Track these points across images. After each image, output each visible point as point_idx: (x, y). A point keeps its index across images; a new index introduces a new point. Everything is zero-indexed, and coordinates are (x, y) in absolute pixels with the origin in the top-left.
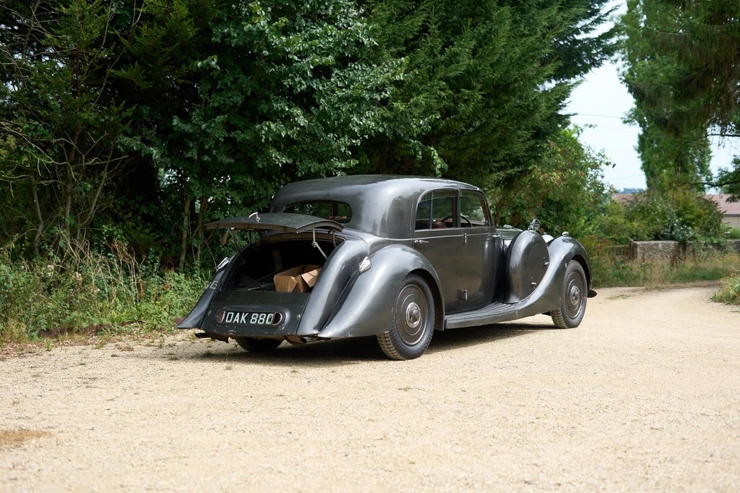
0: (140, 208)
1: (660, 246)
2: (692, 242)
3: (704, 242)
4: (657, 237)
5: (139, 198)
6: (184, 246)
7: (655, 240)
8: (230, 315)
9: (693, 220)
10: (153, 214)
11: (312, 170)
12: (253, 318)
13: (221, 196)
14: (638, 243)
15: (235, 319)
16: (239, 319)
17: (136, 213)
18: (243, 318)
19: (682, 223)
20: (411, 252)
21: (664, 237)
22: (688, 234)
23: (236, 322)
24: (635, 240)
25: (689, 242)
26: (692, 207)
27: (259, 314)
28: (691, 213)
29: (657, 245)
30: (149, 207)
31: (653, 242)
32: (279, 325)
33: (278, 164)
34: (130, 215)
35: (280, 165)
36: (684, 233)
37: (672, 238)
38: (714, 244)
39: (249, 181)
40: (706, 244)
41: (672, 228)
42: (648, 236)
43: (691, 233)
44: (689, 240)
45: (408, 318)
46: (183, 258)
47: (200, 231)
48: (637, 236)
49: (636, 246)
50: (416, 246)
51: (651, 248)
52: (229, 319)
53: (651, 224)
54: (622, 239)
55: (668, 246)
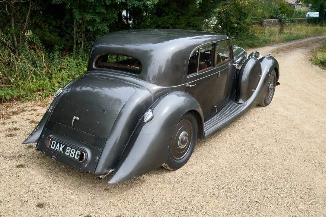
0: (52, 22)
1: (272, 21)
2: (283, 20)
3: (288, 19)
4: (272, 17)
5: (52, 17)
6: (75, 41)
7: (271, 19)
8: (54, 143)
9: (285, 11)
10: (58, 25)
11: (135, 5)
12: (67, 151)
13: (89, 18)
14: (265, 20)
15: (56, 148)
16: (59, 148)
17: (50, 25)
18: (61, 148)
19: (281, 12)
20: (183, 96)
21: (274, 18)
22: (283, 17)
23: (57, 150)
24: (264, 19)
25: (282, 20)
26: (285, 6)
27: (71, 148)
28: (284, 9)
29: (271, 21)
30: (56, 22)
31: (270, 20)
32: (83, 162)
33: (117, 3)
34: (47, 26)
35: (119, 3)
36: (281, 17)
37: (277, 18)
38: (290, 20)
39: (103, 11)
40: (288, 20)
41: (277, 14)
42: (269, 17)
43: (284, 17)
44: (283, 19)
45: (179, 142)
46: (75, 47)
47: (82, 34)
48: (264, 17)
49: (264, 21)
50: (186, 90)
51: (269, 22)
52: (53, 146)
53: (270, 13)
54: (259, 19)
55: (275, 21)
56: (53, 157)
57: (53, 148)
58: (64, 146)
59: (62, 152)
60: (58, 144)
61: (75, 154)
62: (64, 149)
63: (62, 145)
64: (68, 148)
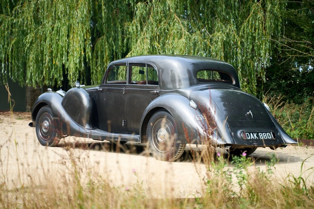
56: (255, 144)
57: (249, 138)
58: (256, 134)
59: (257, 138)
60: (251, 134)
61: (267, 136)
62: (257, 136)
63: (254, 134)
64: (259, 134)
